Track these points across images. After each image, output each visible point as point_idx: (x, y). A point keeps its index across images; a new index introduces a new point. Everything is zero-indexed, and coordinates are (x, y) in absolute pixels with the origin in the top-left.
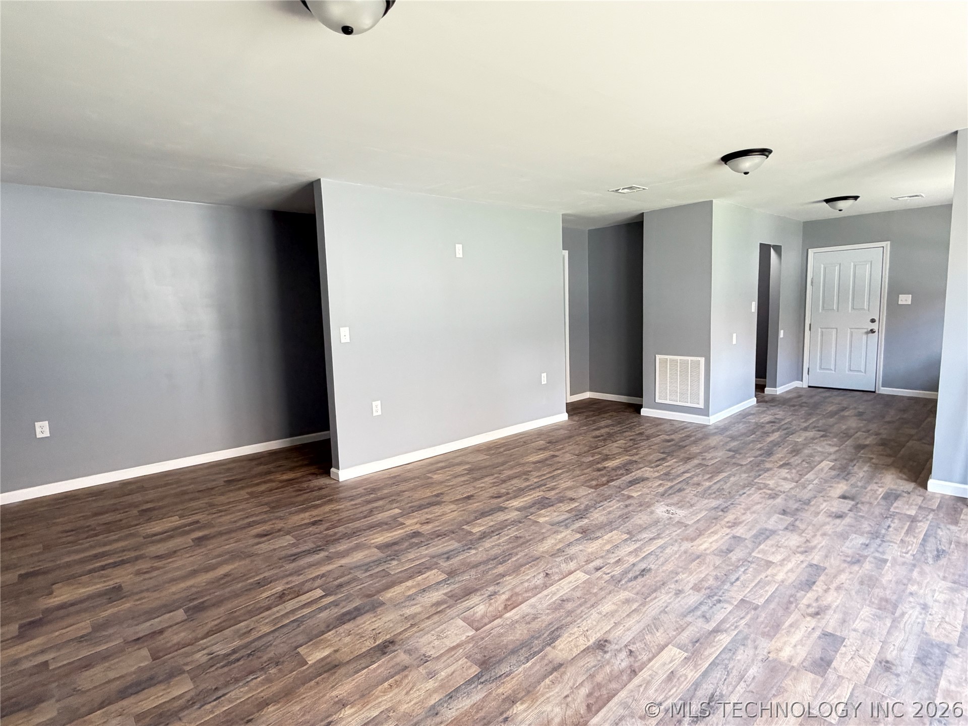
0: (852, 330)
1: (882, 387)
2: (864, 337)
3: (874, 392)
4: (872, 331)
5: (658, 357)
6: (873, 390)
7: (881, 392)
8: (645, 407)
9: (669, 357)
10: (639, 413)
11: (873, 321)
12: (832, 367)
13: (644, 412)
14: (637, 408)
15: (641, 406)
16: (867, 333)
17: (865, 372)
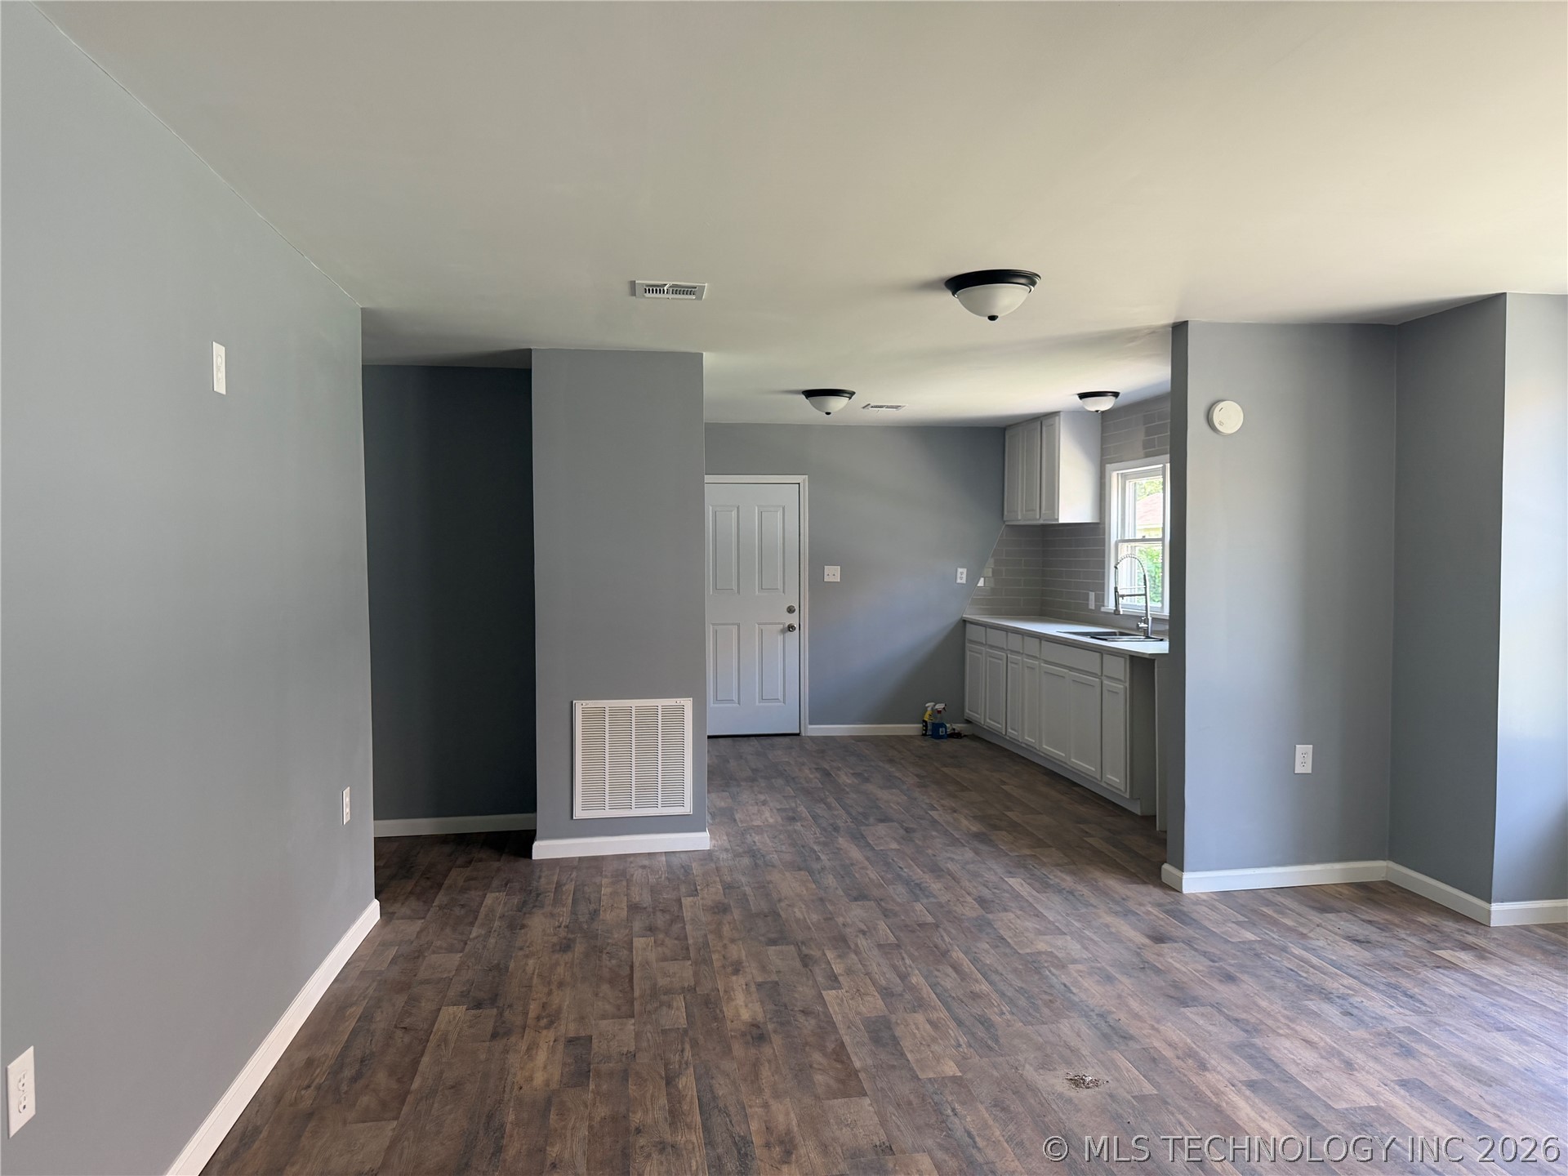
0: (763, 627)
1: (811, 723)
2: (780, 638)
3: (798, 735)
4: (791, 628)
5: (580, 706)
6: (798, 732)
7: (809, 734)
8: (544, 838)
9: (608, 704)
10: (528, 853)
11: (791, 610)
12: (735, 698)
13: (542, 849)
14: (520, 843)
15: (529, 837)
16: (783, 631)
17: (784, 702)
